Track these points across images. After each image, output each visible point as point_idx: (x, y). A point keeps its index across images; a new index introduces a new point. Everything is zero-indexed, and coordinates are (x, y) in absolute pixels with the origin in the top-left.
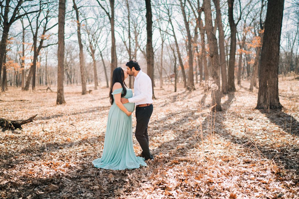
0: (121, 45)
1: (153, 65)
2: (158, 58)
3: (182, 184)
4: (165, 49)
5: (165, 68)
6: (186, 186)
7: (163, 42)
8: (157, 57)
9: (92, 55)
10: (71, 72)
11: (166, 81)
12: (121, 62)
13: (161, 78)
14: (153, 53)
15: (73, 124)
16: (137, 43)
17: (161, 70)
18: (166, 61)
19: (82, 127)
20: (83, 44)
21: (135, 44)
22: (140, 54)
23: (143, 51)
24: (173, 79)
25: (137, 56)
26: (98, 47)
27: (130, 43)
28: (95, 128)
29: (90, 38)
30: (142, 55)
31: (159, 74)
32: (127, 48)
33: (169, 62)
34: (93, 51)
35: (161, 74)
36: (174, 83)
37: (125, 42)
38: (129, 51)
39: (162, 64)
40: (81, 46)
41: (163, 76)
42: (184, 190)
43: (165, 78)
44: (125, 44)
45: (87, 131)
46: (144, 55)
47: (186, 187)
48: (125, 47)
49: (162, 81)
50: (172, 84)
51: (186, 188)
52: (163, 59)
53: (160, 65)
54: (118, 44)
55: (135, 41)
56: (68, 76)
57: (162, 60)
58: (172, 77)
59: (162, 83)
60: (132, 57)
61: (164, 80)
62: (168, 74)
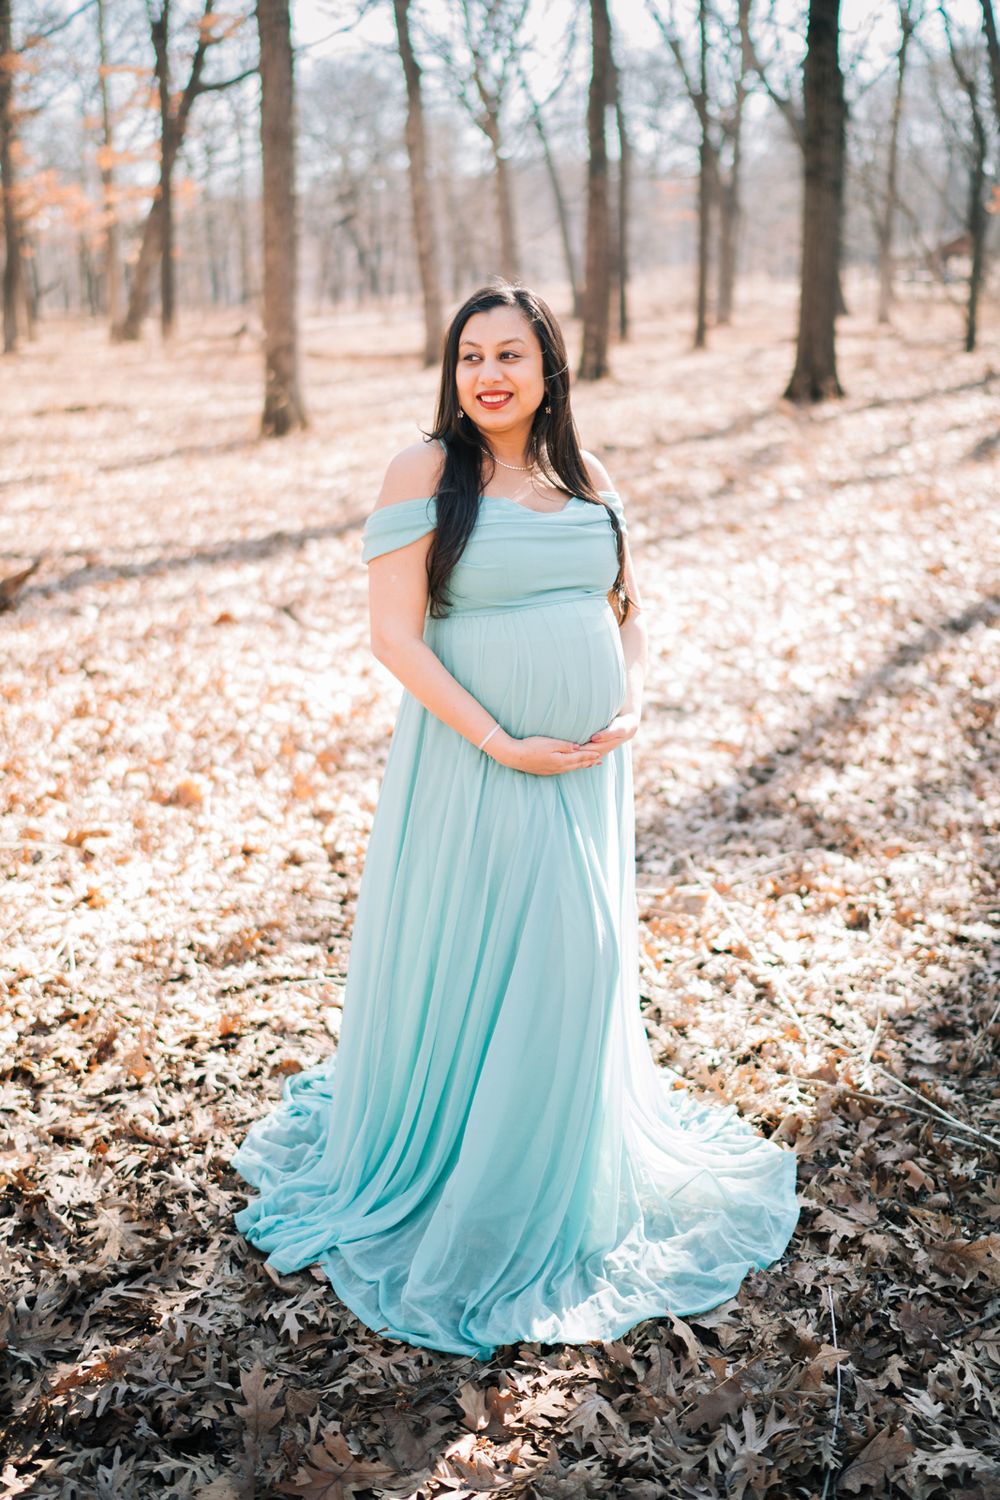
0: (655, 63)
1: (837, 188)
2: (875, 144)
4: (915, 86)
5: (912, 203)
7: (908, 28)
8: (866, 134)
9: (489, 125)
10: (373, 228)
11: (912, 280)
12: (654, 164)
13: (883, 263)
14: (842, 108)
16: (748, 46)
17: (889, 215)
18: (916, 154)
21: (737, 55)
22: (769, 115)
23: (781, 92)
24: (962, 266)
25: (747, 129)
26: (524, 85)
27: (705, 45)
29: (478, 25)
30: (780, 122)
31: (871, 240)
32: (687, 81)
33: (938, 162)
34: (493, 102)
35: (885, 234)
36: (961, 292)
37: (675, 45)
38: (700, 100)
39: (891, 178)
40: (413, 72)
41: (899, 249)
43: (910, 258)
44: (680, 61)
46: (792, 121)
48: (676, 79)
49: (887, 279)
50: (950, 301)
52: (903, 144)
53: (880, 183)
54: (641, 60)
55: (738, 37)
56: (362, 257)
57: (893, 148)
58: (947, 252)
59: (888, 296)
60: (715, 134)
61: (902, 274)
62: (930, 240)
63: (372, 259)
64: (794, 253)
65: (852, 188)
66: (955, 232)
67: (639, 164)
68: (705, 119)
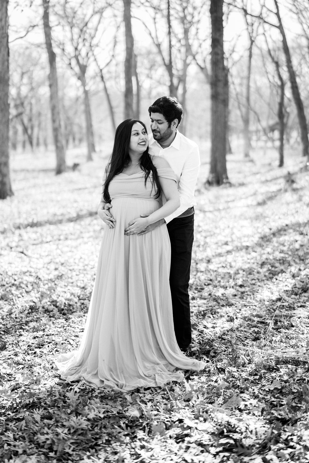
0: (149, 53)
1: (225, 102)
2: (241, 85)
3: (279, 435)
4: (256, 62)
5: (257, 108)
6: (291, 444)
7: (252, 42)
8: (237, 81)
9: (81, 76)
10: (30, 120)
11: (258, 139)
12: (150, 93)
13: (246, 132)
14: (226, 71)
15: (25, 252)
16: (188, 47)
17: (248, 113)
18: (258, 90)
19: (47, 260)
20: (56, 50)
21: (183, 50)
22: (197, 73)
23: (202, 65)
24: (276, 134)
25: (188, 79)
26: (95, 60)
27: (170, 46)
28: (77, 261)
29: (76, 37)
30: (202, 76)
31: (241, 123)
32: (163, 59)
33: (266, 92)
34: (83, 69)
35: (246, 121)
36: (278, 143)
37: (158, 46)
38: (169, 67)
39: (248, 99)
40: (52, 57)
41: (252, 127)
42: (284, 455)
43: (257, 131)
44: (160, 52)
45: (56, 269)
46: (207, 75)
47: (292, 447)
48: (159, 59)
49: (248, 140)
50: (273, 147)
51: (290, 450)
52: (252, 84)
53: (244, 101)
54: (144, 51)
55: (183, 42)
56: (25, 130)
57: (248, 87)
58: (272, 129)
59: (249, 145)
60: (175, 81)
61: (254, 138)
62: (264, 124)
63: (29, 131)
64: (209, 128)
65: (232, 103)
66: (274, 120)
67: (143, 93)
68: (171, 75)
